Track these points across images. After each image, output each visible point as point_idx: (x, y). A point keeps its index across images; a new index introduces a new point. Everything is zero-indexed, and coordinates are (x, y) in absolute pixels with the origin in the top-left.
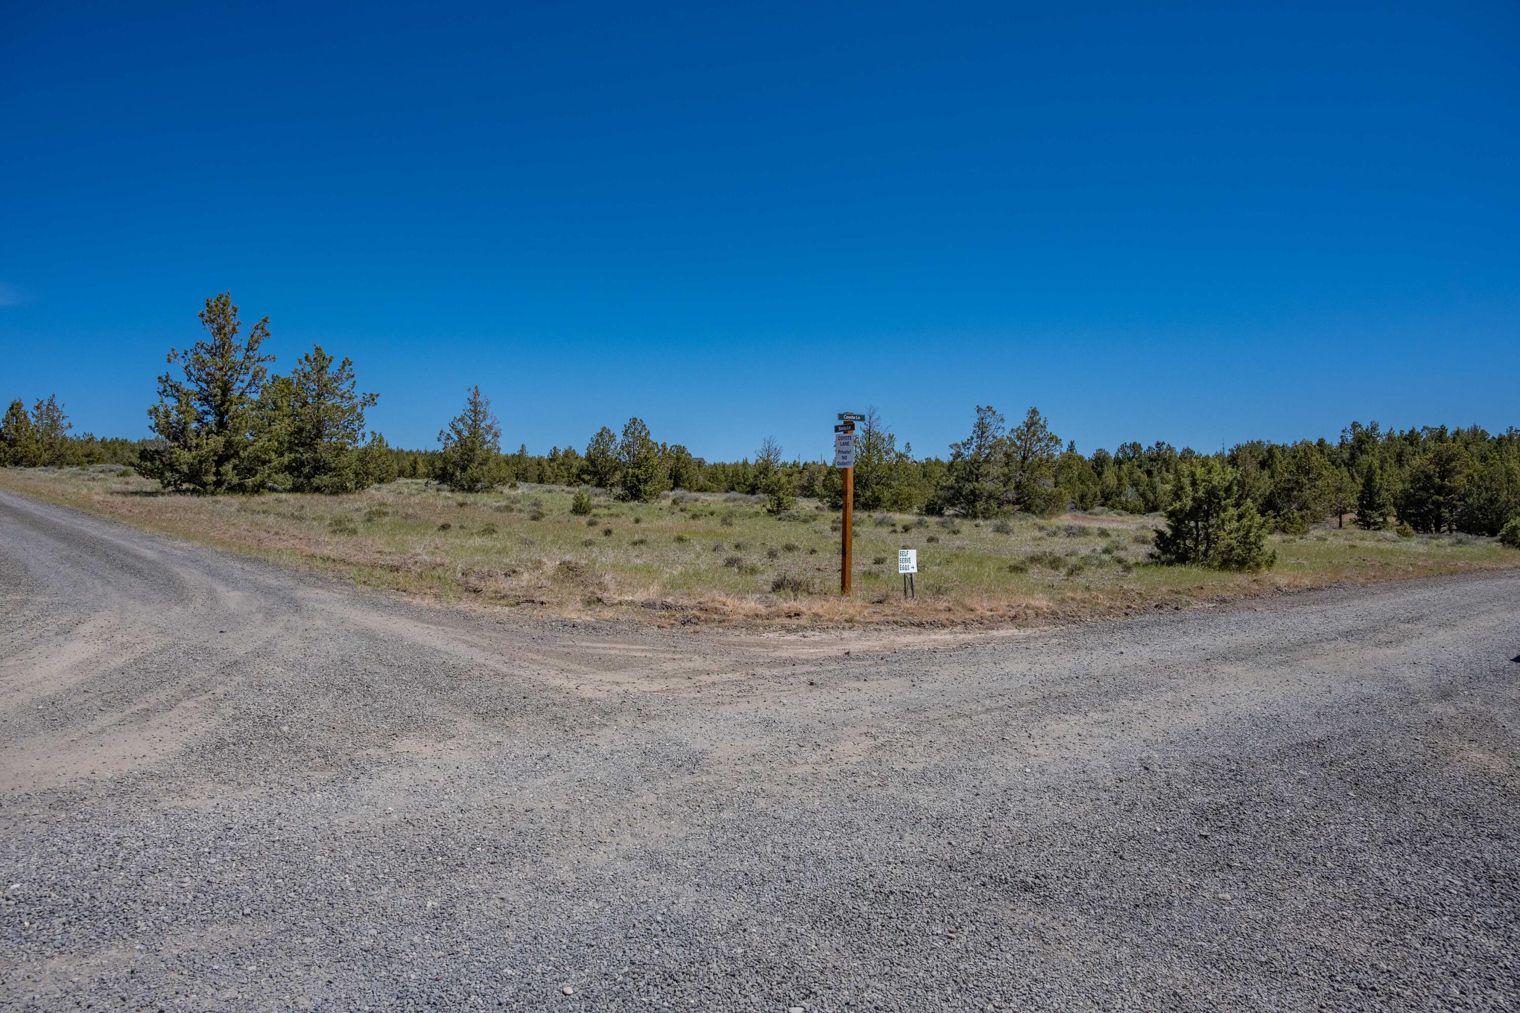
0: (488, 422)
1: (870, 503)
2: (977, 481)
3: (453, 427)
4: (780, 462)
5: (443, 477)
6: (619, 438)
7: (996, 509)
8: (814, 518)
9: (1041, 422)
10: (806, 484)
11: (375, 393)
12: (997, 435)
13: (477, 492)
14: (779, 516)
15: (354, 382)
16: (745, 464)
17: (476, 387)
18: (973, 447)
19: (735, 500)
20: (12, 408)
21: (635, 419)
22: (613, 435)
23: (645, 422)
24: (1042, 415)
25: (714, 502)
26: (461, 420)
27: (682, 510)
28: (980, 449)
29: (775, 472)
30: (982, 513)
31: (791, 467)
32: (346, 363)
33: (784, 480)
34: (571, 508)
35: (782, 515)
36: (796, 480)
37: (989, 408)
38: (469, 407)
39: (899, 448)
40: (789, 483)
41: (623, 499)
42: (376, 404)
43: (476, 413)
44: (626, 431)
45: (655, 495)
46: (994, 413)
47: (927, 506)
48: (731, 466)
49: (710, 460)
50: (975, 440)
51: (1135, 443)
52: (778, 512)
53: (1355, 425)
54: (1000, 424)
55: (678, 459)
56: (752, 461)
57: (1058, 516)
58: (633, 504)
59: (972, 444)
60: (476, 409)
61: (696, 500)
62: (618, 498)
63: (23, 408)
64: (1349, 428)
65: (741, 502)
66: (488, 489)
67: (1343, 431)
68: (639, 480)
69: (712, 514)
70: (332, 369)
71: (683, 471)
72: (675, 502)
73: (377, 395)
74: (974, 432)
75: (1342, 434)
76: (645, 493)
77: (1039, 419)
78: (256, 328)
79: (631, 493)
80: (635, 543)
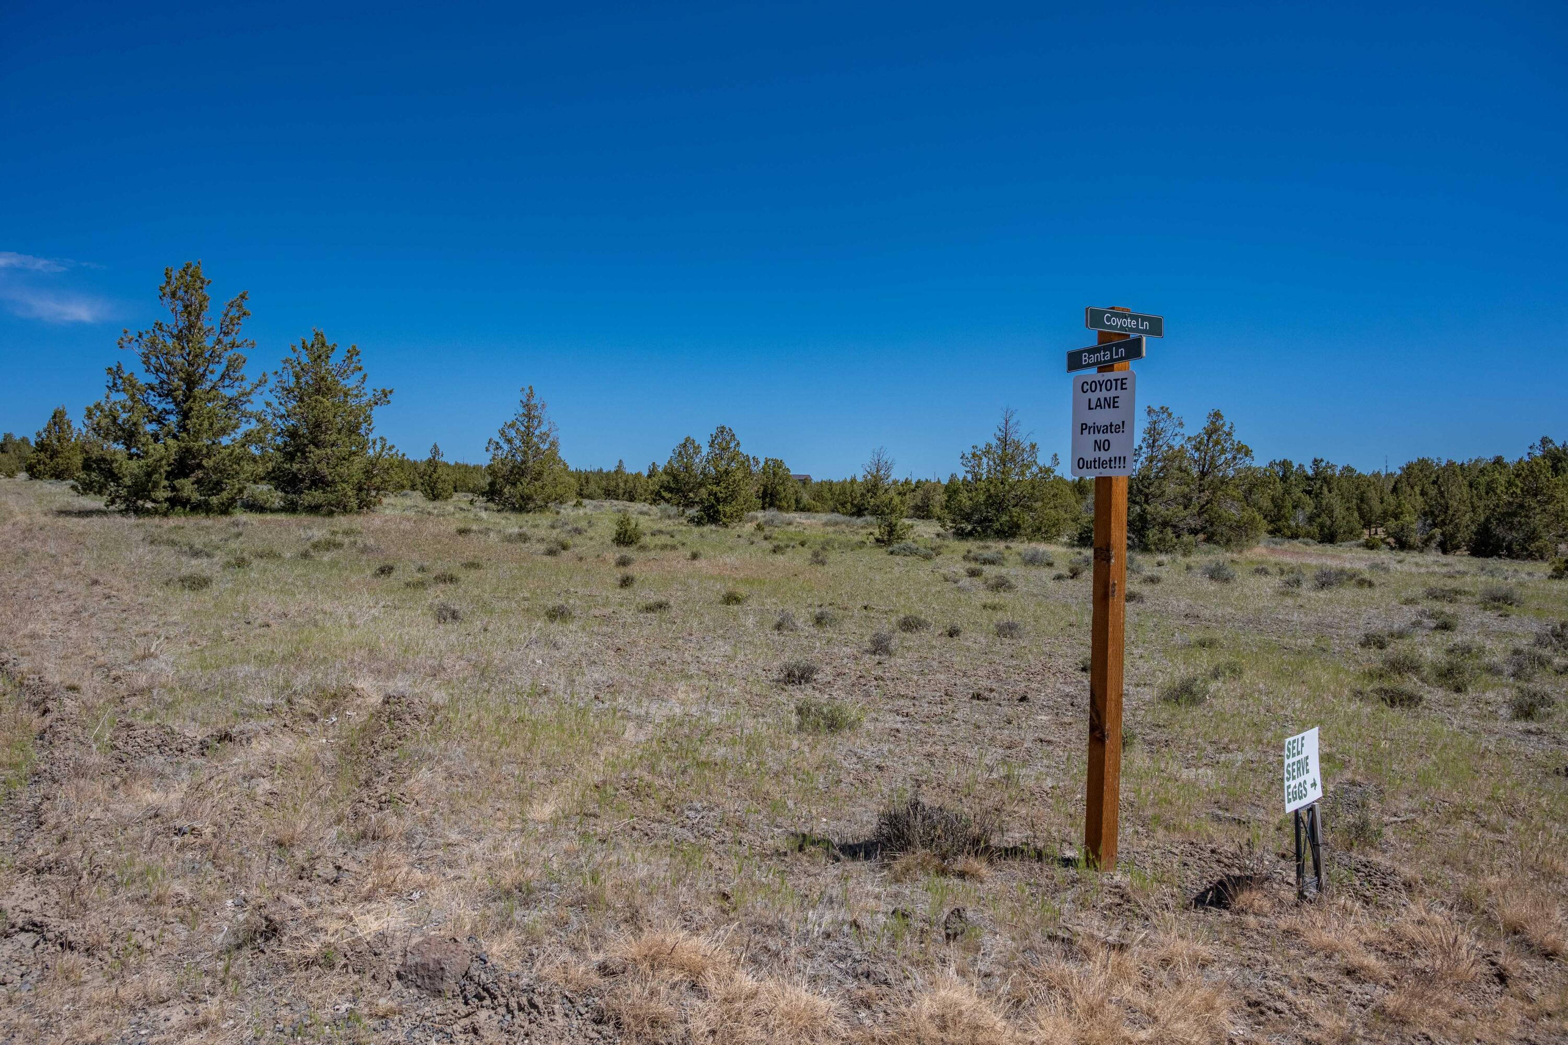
0: (544, 428)
1: (1006, 529)
2: (1146, 502)
3: (503, 433)
4: (890, 480)
5: (492, 493)
6: (705, 450)
7: (1175, 540)
8: (937, 551)
9: (1226, 429)
10: (920, 504)
11: (388, 390)
12: (1174, 443)
13: (529, 512)
14: (890, 549)
15: (365, 376)
16: (853, 481)
17: (530, 388)
18: (1142, 459)
19: (836, 524)
20: (54, 417)
21: (723, 427)
22: (699, 447)
23: (734, 432)
24: (1227, 419)
25: (810, 525)
26: (512, 426)
27: (766, 538)
28: (1151, 461)
29: (886, 490)
30: (1155, 544)
31: (902, 485)
32: (353, 353)
33: (897, 500)
34: (614, 536)
35: (896, 546)
36: (910, 500)
37: (1164, 410)
38: (522, 410)
39: (1044, 460)
40: (902, 502)
41: (699, 522)
42: (389, 402)
43: (529, 417)
44: (713, 441)
45: (738, 517)
46: (1170, 415)
47: (1080, 534)
48: (838, 483)
49: (816, 478)
50: (1144, 450)
51: (1285, 460)
52: (889, 543)
53: (1545, 441)
54: (1178, 430)
55: (775, 474)
56: (860, 479)
57: (1250, 548)
58: (707, 529)
59: (1140, 455)
60: (530, 413)
61: (790, 524)
62: (691, 520)
63: (67, 417)
64: (1538, 443)
65: (844, 526)
66: (542, 509)
67: (1531, 447)
68: (718, 500)
69: (803, 544)
70: (336, 360)
71: (779, 488)
72: (759, 527)
73: (391, 392)
74: (1144, 439)
75: (1529, 451)
76: (724, 516)
77: (1223, 425)
78: (231, 305)
79: (708, 515)
80: (649, 609)
